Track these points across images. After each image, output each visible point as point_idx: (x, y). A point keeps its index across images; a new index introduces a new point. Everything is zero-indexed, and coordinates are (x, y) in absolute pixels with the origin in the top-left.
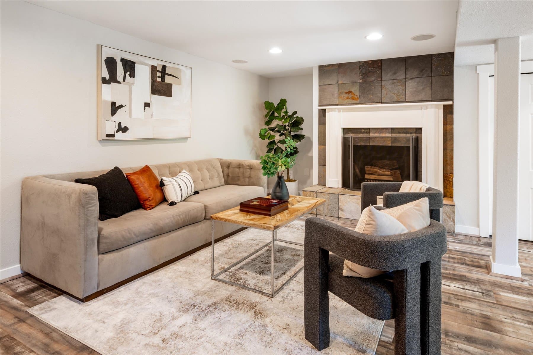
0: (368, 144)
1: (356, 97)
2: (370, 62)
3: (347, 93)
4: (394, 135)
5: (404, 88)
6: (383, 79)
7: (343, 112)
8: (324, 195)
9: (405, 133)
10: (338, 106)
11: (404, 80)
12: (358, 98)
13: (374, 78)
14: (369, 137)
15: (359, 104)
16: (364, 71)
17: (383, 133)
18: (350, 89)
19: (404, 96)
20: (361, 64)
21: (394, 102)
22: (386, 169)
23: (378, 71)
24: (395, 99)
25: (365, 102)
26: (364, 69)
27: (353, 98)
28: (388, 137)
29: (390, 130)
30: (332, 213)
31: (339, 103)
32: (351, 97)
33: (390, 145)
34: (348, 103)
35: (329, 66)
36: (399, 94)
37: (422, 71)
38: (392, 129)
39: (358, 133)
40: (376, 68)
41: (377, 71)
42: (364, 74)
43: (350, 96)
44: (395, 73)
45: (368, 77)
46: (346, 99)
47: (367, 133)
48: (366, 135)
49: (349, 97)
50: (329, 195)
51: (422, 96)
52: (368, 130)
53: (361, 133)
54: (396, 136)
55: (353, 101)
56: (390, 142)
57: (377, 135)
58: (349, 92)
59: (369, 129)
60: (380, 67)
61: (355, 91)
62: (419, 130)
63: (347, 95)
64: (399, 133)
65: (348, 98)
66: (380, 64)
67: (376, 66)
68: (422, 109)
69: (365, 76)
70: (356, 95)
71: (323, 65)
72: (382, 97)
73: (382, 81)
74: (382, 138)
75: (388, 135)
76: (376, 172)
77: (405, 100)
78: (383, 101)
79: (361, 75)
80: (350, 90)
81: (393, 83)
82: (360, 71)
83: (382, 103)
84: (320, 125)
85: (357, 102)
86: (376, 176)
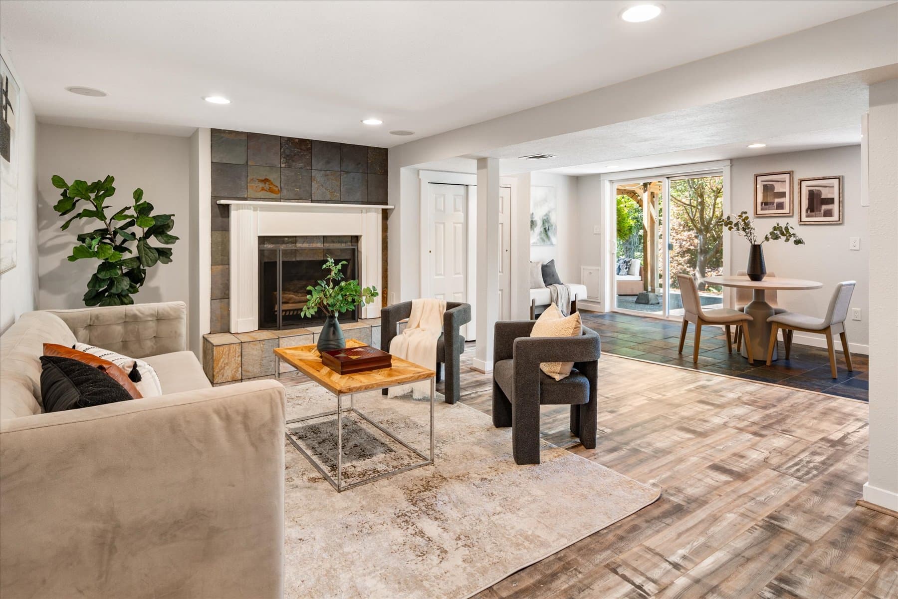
0: (294, 260)
1: (276, 189)
2: (297, 141)
3: (262, 181)
4: (327, 245)
5: (338, 183)
6: (314, 168)
7: (260, 211)
8: (255, 345)
9: (339, 242)
10: (247, 200)
11: (339, 173)
12: (279, 190)
13: (301, 164)
14: (295, 249)
15: (279, 200)
16: (287, 152)
17: (313, 243)
18: (266, 175)
19: (338, 194)
20: (283, 141)
21: (327, 202)
22: (301, 293)
23: (307, 155)
24: (328, 197)
25: (290, 198)
26: (287, 148)
27: (271, 191)
28: (319, 249)
29: (322, 239)
30: (269, 369)
31: (249, 196)
32: (268, 188)
33: (322, 259)
34: (263, 197)
35: (231, 132)
36: (333, 190)
37: (358, 164)
38: (324, 237)
39: (279, 244)
40: (304, 150)
41: (305, 155)
42: (288, 156)
43: (267, 186)
44: (328, 162)
45: (293, 161)
46: (261, 191)
47: (292, 243)
48: (290, 247)
49: (265, 188)
50: (264, 343)
51: (358, 196)
52: (294, 239)
53: (283, 243)
54: (329, 246)
55: (272, 194)
56: (322, 255)
57: (306, 245)
58: (266, 181)
59: (296, 237)
60: (309, 150)
61: (274, 179)
62: (356, 239)
63: (261, 185)
64: (333, 242)
65: (263, 189)
66: (309, 146)
67: (303, 147)
68: (362, 213)
69: (289, 160)
70: (276, 187)
71: (220, 130)
72: (313, 192)
73: (313, 171)
74: (312, 250)
75: (319, 245)
76: (290, 299)
77: (339, 200)
78: (313, 198)
79: (284, 158)
80: (267, 177)
81: (326, 175)
82: (282, 150)
83: (313, 201)
84: (215, 230)
85: (278, 196)
86: (290, 305)
